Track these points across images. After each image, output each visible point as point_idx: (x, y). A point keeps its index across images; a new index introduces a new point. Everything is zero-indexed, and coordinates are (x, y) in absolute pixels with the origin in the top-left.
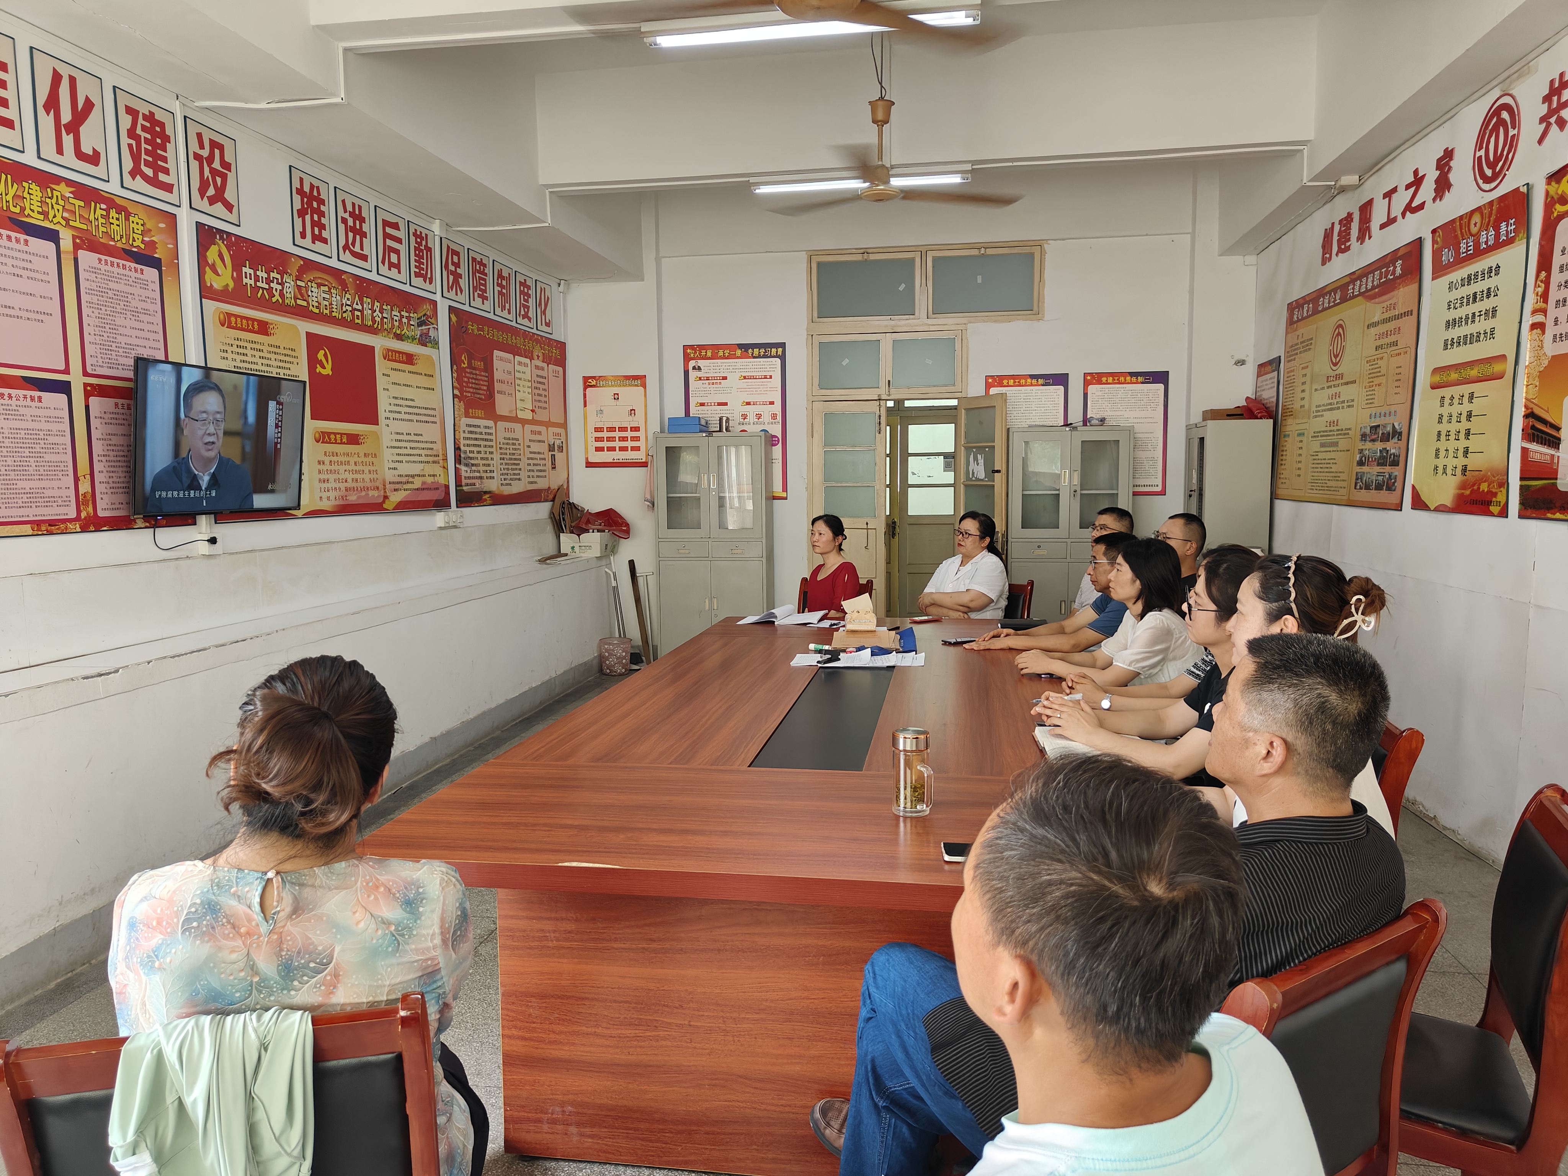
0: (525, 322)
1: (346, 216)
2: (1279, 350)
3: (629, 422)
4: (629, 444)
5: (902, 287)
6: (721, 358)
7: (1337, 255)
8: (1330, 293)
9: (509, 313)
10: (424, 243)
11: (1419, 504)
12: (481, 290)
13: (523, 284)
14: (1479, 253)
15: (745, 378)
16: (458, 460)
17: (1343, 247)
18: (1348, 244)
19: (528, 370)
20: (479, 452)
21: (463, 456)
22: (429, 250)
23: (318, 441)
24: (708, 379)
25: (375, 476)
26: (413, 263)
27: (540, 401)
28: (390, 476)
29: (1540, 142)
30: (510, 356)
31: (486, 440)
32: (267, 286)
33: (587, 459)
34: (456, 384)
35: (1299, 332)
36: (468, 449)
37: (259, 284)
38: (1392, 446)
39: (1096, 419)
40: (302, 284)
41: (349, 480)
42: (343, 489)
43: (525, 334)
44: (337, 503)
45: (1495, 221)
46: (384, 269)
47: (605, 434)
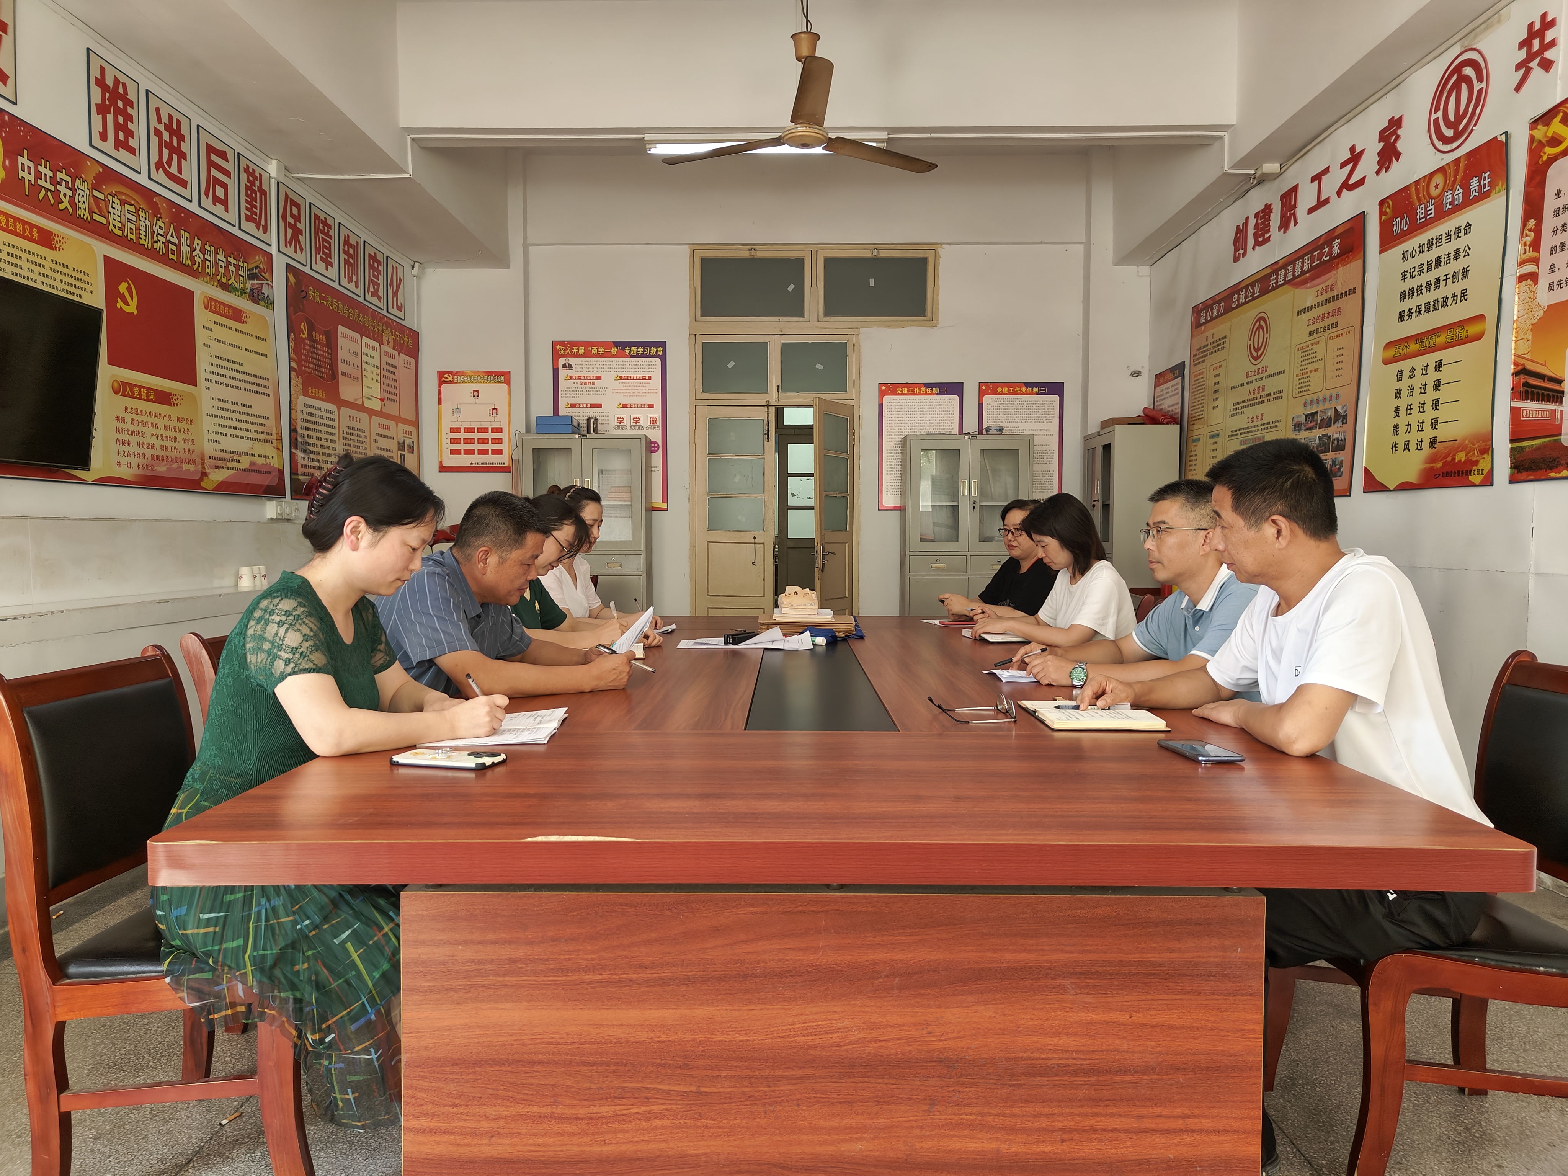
0: (375, 300)
1: (161, 127)
2: (1183, 354)
3: (489, 422)
4: (490, 446)
5: (791, 288)
6: (594, 356)
7: (1253, 248)
8: (1246, 287)
9: (357, 287)
10: (257, 183)
11: (1373, 485)
12: (324, 253)
13: (373, 258)
14: (1441, 214)
15: (621, 378)
16: (294, 443)
17: (1260, 239)
18: (1267, 236)
19: (376, 355)
20: (318, 439)
21: (299, 439)
22: (263, 193)
23: (116, 392)
24: (579, 378)
25: (191, 447)
26: (243, 204)
27: (389, 392)
28: (210, 449)
29: (1518, 89)
30: (357, 336)
31: (327, 426)
32: (52, 188)
33: (441, 462)
34: (292, 355)
35: (1209, 333)
36: (306, 433)
37: (40, 182)
38: (1335, 432)
39: (995, 428)
40: (101, 196)
41: (157, 446)
42: (148, 456)
43: (374, 315)
44: (140, 472)
45: (1463, 178)
46: (208, 202)
47: (462, 435)
